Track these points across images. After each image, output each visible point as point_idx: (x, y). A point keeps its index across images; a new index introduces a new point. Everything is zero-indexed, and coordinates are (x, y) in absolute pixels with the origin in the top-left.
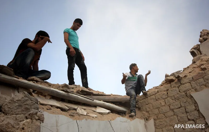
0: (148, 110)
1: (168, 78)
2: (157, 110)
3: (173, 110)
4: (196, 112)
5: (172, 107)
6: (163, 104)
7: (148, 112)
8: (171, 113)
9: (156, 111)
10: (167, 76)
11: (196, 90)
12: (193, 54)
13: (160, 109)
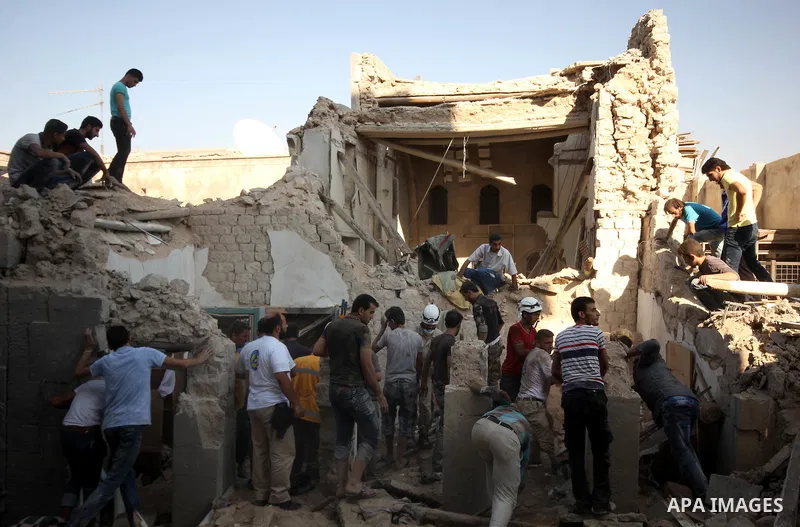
0: (203, 233)
1: (244, 198)
2: (217, 237)
3: (239, 244)
4: (266, 253)
5: (239, 240)
6: (228, 231)
7: (202, 236)
8: (235, 247)
9: (215, 239)
10: (243, 193)
11: (275, 228)
12: (290, 142)
13: (222, 238)
